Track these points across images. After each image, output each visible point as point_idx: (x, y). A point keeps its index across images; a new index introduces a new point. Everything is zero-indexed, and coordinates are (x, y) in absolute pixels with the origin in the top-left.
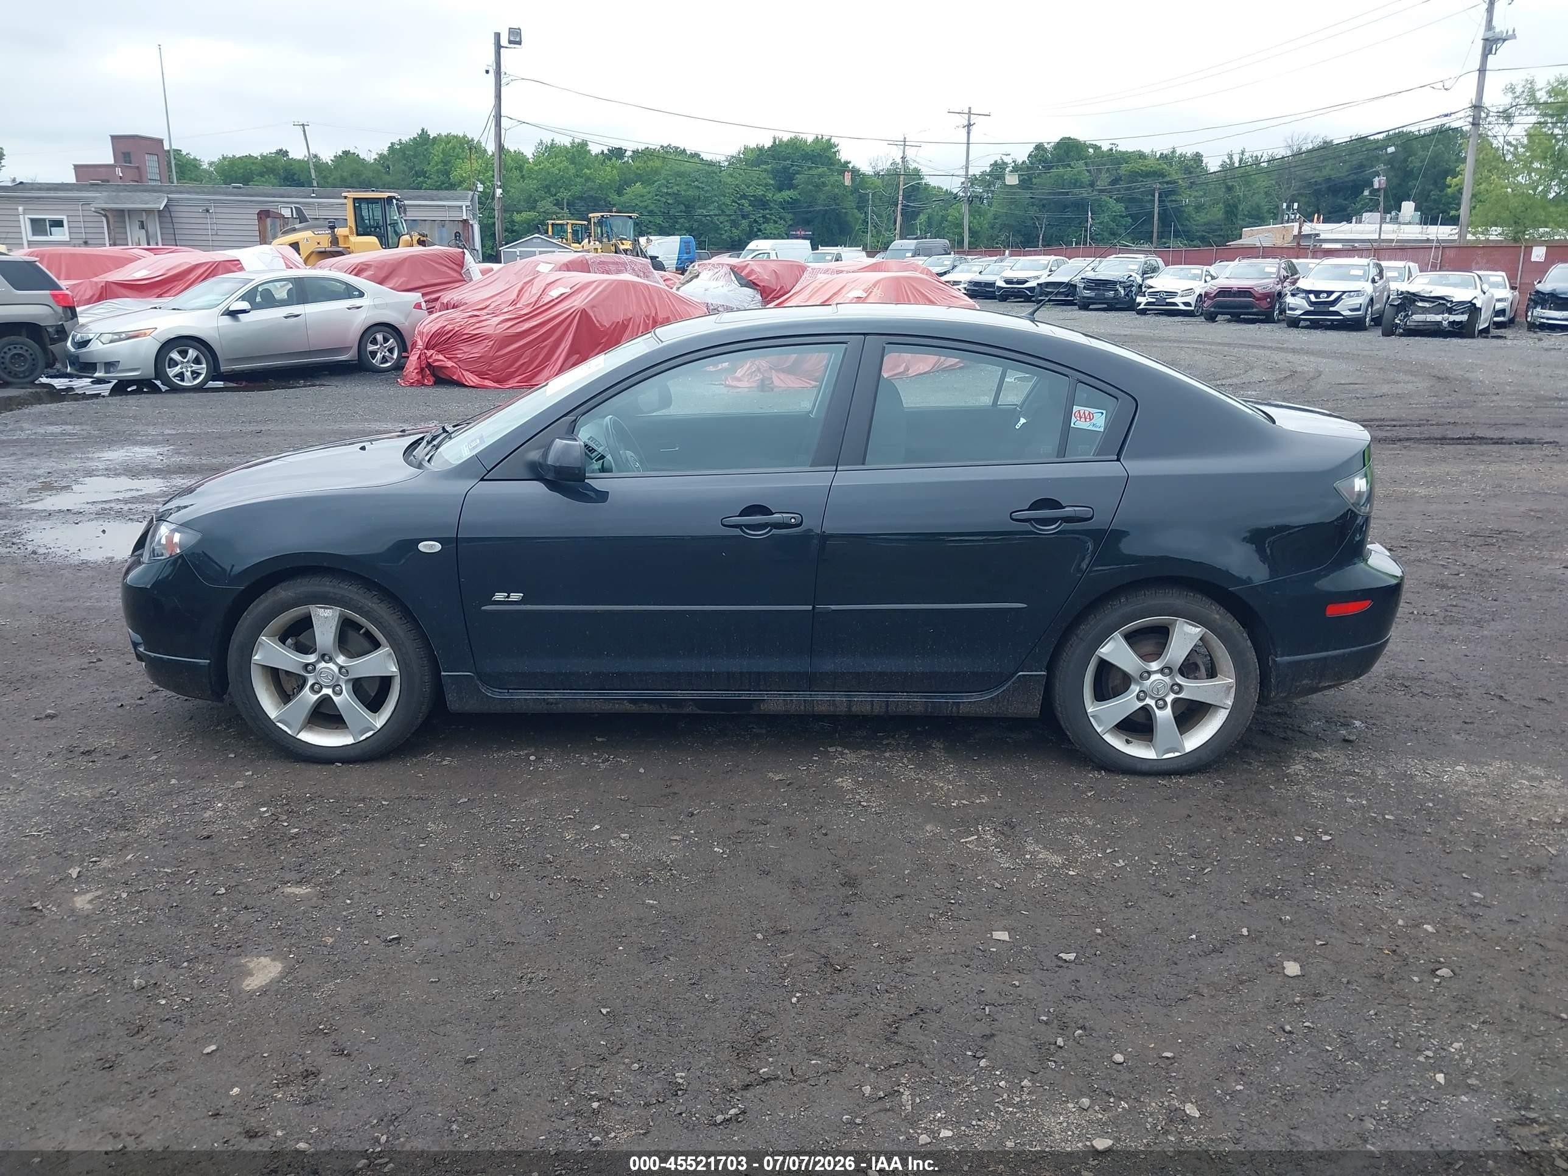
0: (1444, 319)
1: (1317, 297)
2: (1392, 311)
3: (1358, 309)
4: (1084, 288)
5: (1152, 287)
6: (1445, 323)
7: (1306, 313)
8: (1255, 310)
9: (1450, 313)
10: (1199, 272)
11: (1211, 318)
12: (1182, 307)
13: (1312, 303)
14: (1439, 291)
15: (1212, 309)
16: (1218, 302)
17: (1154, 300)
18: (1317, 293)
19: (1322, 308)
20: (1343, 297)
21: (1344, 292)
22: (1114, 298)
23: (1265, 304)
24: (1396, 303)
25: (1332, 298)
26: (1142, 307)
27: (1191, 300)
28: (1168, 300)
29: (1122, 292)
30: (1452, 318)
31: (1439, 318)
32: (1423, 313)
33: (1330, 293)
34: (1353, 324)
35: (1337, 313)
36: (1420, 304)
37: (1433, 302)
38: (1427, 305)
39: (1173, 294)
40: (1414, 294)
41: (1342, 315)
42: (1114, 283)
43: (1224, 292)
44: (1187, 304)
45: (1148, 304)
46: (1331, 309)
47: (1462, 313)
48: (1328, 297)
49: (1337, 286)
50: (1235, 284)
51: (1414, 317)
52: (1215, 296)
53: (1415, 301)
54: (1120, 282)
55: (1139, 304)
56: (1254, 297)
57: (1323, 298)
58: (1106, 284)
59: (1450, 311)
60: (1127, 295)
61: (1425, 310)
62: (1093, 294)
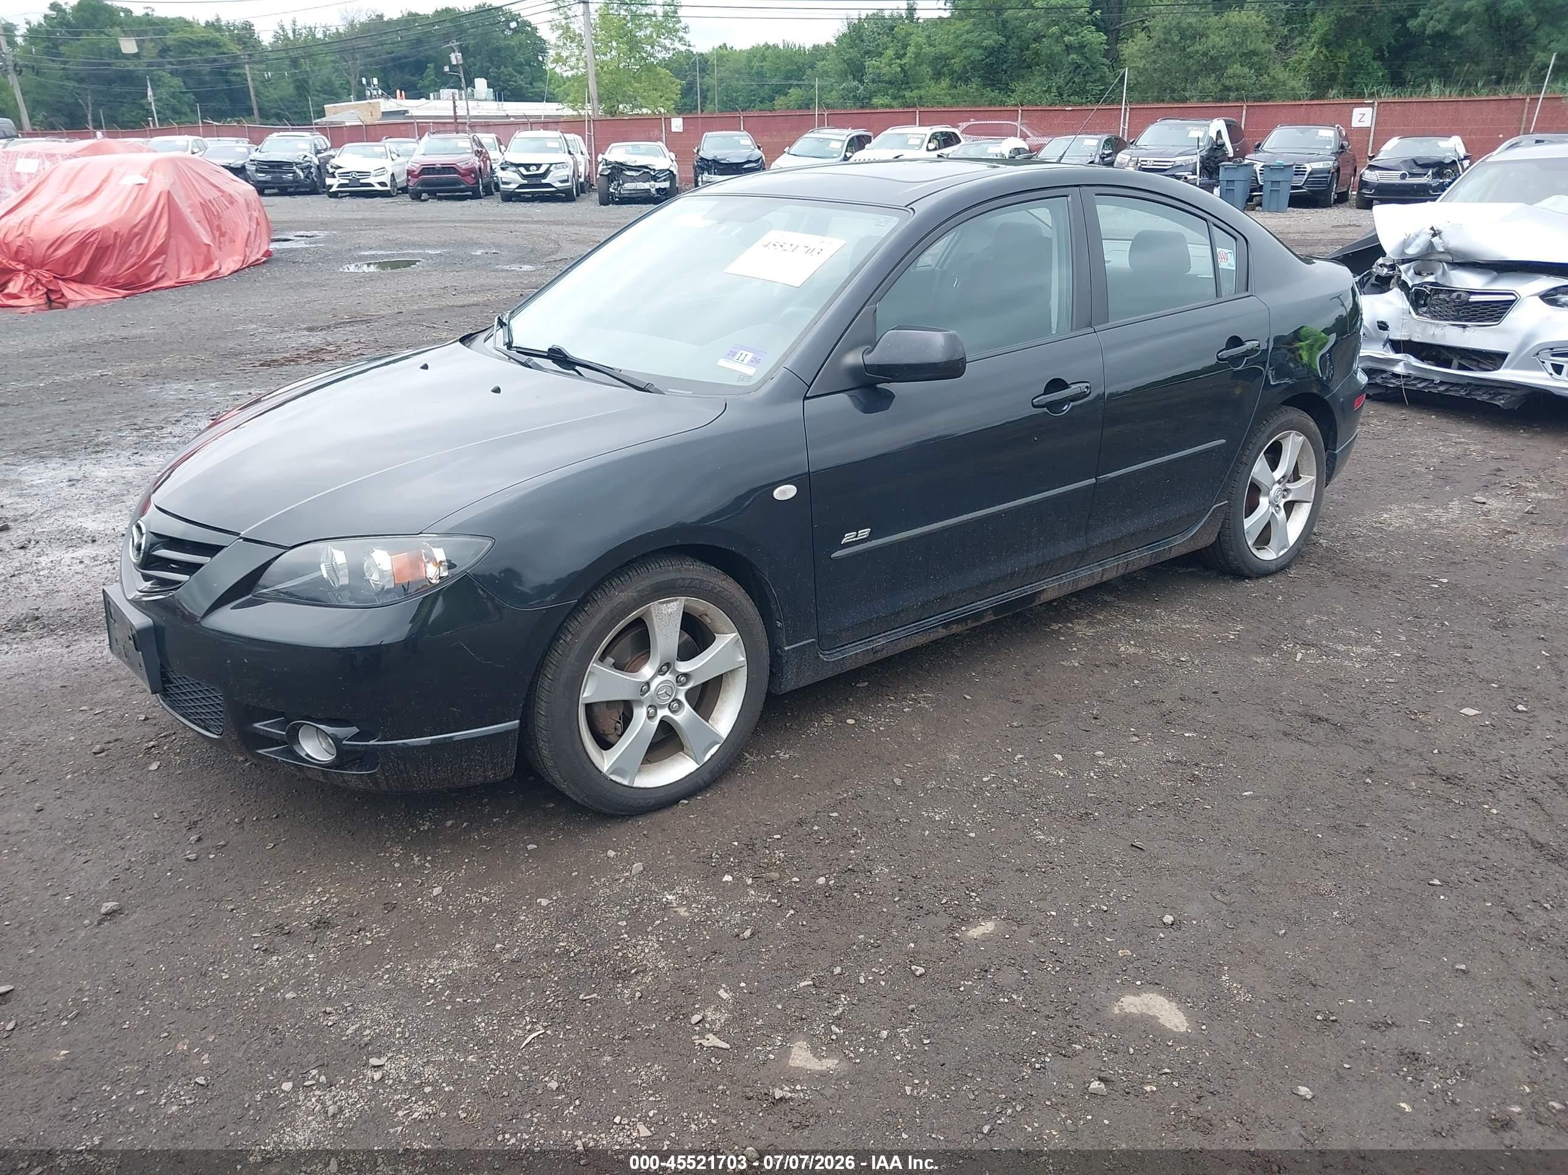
0: (651, 186)
1: (528, 170)
2: (604, 180)
3: (566, 181)
4: (257, 171)
5: (340, 167)
6: (653, 190)
7: (521, 186)
8: (462, 186)
9: (655, 181)
10: (383, 149)
11: (417, 196)
12: (378, 188)
13: (524, 177)
14: (641, 161)
15: (419, 188)
16: (423, 180)
17: (347, 182)
18: (527, 166)
19: (534, 181)
20: (551, 169)
21: (551, 164)
22: (293, 181)
23: (470, 180)
24: (606, 173)
25: (542, 170)
26: (334, 189)
27: (386, 179)
28: (361, 181)
29: (301, 174)
30: (659, 185)
31: (646, 186)
32: (632, 182)
33: (539, 166)
34: (565, 196)
35: (549, 185)
36: (628, 173)
37: (639, 171)
38: (634, 173)
39: (366, 174)
40: (621, 164)
41: (553, 187)
42: (290, 164)
43: (427, 170)
44: (383, 184)
45: (341, 185)
46: (544, 181)
47: (665, 180)
48: (538, 170)
49: (544, 159)
50: (438, 160)
51: (626, 185)
52: (420, 174)
53: (622, 170)
54: (297, 164)
55: (331, 186)
56: (459, 173)
57: (533, 170)
58: (282, 166)
59: (655, 179)
60: (307, 177)
61: (633, 179)
62: (269, 177)
